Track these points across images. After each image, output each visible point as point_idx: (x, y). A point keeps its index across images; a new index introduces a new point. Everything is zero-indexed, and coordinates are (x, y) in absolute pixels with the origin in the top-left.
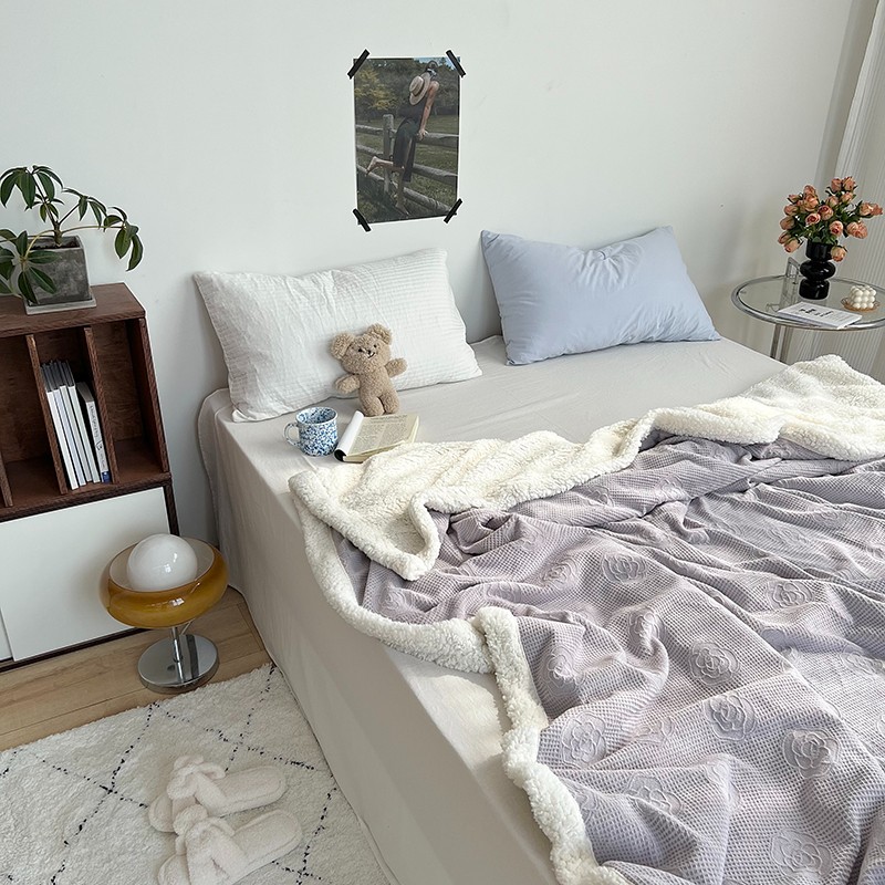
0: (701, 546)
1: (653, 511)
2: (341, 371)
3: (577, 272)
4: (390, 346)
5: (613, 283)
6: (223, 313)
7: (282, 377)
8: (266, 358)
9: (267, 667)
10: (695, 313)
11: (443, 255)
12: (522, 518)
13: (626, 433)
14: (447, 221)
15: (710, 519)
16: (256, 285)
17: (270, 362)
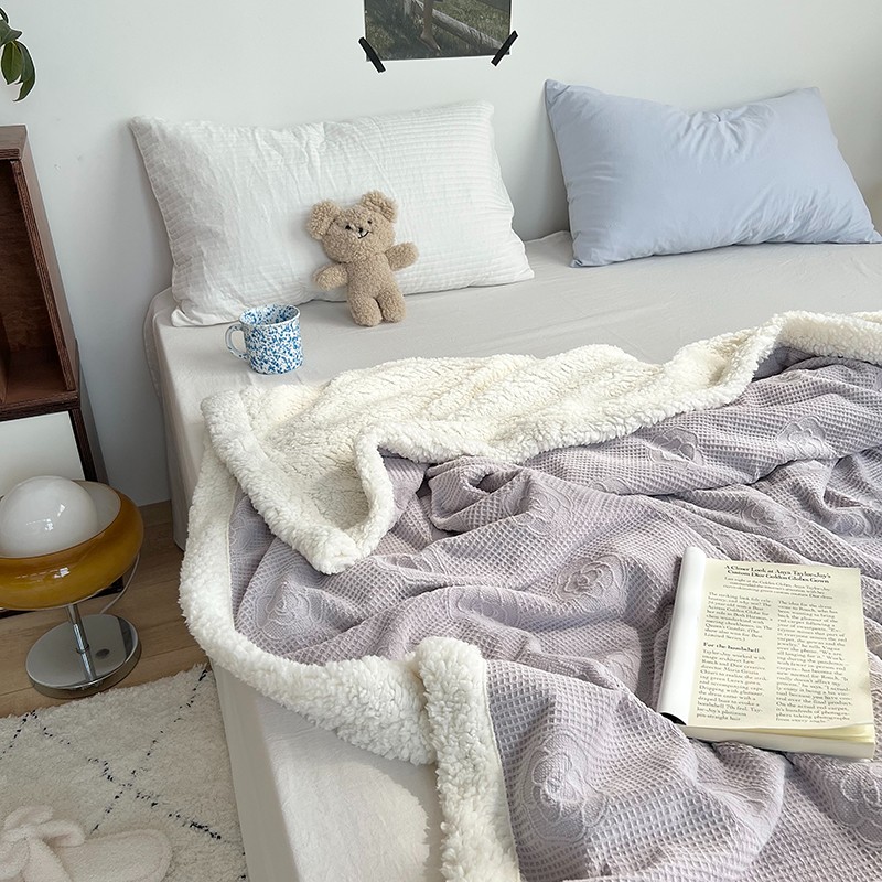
0: (853, 539)
1: (771, 474)
2: (324, 259)
3: (678, 135)
4: (394, 225)
5: (729, 152)
6: (165, 173)
7: (238, 264)
8: (216, 235)
9: (198, 670)
10: (847, 203)
11: (488, 110)
12: (537, 475)
13: (734, 351)
14: (495, 62)
15: (870, 493)
16: (210, 135)
17: (223, 241)
